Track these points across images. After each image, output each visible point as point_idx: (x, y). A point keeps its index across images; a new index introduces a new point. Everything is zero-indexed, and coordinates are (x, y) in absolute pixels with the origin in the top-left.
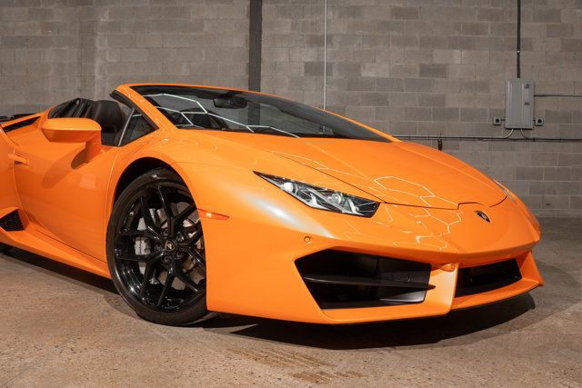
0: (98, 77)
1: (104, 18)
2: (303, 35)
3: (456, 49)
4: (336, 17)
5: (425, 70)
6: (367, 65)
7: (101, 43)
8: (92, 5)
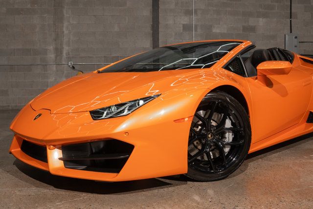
0: (66, 32)
2: (181, 9)
3: (260, 18)
5: (245, 29)
6: (216, 26)
7: (67, 13)
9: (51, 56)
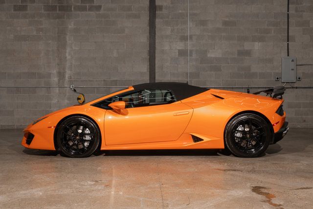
0: (68, 57)
1: (71, 26)
2: (177, 35)
3: (256, 42)
4: (194, 26)
5: (240, 53)
6: (210, 51)
7: (69, 39)
8: (64, 18)
9: (55, 79)
